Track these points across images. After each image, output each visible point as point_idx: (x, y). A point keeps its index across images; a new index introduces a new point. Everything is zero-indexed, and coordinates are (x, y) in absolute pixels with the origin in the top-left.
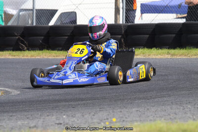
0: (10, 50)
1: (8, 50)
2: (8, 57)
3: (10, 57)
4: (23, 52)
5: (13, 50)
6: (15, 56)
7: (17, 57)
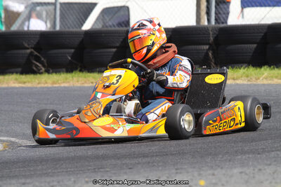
0: (17, 73)
1: (12, 73)
2: (13, 85)
3: (17, 85)
4: (38, 75)
5: (22, 73)
6: (25, 83)
7: (29, 85)
